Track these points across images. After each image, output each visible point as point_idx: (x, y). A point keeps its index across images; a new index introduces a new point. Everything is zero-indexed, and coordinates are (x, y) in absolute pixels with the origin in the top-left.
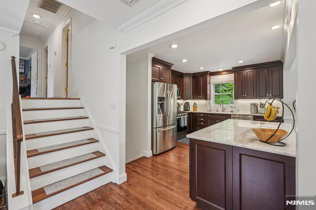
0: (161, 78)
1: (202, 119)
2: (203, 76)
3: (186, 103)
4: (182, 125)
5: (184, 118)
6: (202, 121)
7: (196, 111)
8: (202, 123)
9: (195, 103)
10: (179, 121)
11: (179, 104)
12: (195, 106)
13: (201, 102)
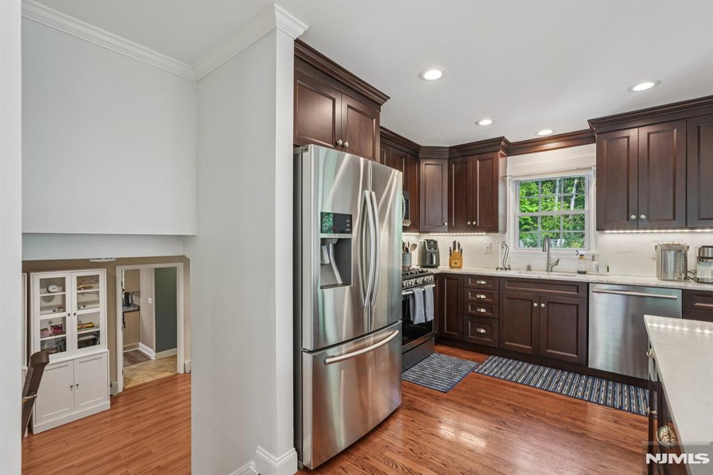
0: (340, 142)
1: (483, 297)
2: (484, 156)
3: (429, 241)
4: (419, 319)
5: (424, 292)
6: (481, 303)
7: (460, 267)
8: (481, 307)
9: (455, 243)
10: (406, 305)
11: (406, 246)
12: (456, 251)
13: (474, 241)
